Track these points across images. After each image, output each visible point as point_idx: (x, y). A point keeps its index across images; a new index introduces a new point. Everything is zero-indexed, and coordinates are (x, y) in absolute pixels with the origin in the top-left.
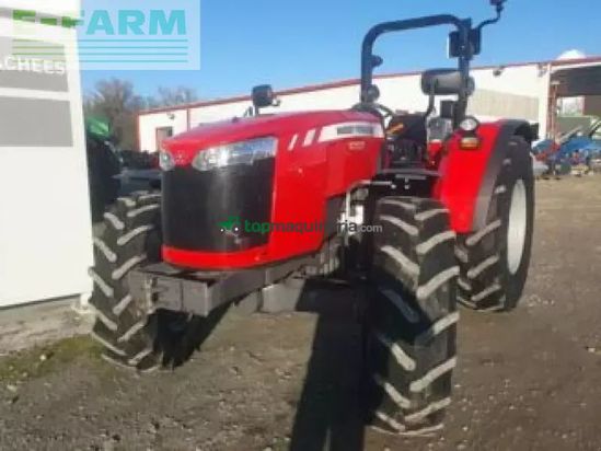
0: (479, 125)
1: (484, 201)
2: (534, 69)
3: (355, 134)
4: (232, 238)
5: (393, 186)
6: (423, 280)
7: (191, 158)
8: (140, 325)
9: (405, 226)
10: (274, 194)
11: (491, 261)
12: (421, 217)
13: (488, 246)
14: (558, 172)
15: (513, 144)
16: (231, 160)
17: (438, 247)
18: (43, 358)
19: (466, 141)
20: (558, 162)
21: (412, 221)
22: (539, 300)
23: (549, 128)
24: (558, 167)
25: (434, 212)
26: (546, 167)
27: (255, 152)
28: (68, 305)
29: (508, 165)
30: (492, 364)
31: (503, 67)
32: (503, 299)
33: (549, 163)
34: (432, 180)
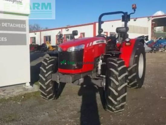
0: (130, 40)
1: (132, 59)
2: (147, 19)
3: (100, 43)
4: (75, 67)
5: (111, 55)
6: (119, 76)
7: (67, 49)
8: (51, 88)
9: (115, 64)
10: (84, 57)
11: (134, 74)
12: (118, 62)
13: (133, 70)
14: (155, 50)
15: (139, 44)
16: (75, 50)
17: (122, 69)
18: (23, 97)
19: (127, 44)
20: (155, 47)
21: (116, 63)
22: (148, 86)
23: (152, 36)
24: (155, 49)
25: (121, 61)
26: (151, 49)
27: (80, 48)
28: (22, 86)
29: (138, 50)
30: (135, 100)
31: (136, 18)
32: (138, 85)
33: (152, 48)
34: (120, 54)
